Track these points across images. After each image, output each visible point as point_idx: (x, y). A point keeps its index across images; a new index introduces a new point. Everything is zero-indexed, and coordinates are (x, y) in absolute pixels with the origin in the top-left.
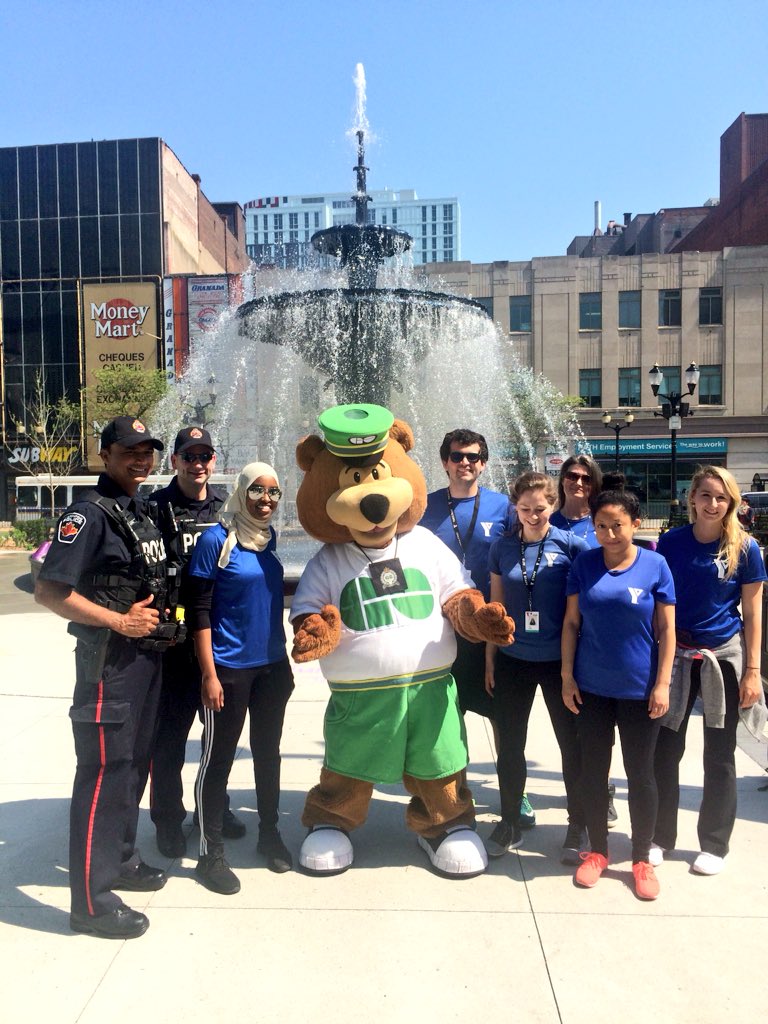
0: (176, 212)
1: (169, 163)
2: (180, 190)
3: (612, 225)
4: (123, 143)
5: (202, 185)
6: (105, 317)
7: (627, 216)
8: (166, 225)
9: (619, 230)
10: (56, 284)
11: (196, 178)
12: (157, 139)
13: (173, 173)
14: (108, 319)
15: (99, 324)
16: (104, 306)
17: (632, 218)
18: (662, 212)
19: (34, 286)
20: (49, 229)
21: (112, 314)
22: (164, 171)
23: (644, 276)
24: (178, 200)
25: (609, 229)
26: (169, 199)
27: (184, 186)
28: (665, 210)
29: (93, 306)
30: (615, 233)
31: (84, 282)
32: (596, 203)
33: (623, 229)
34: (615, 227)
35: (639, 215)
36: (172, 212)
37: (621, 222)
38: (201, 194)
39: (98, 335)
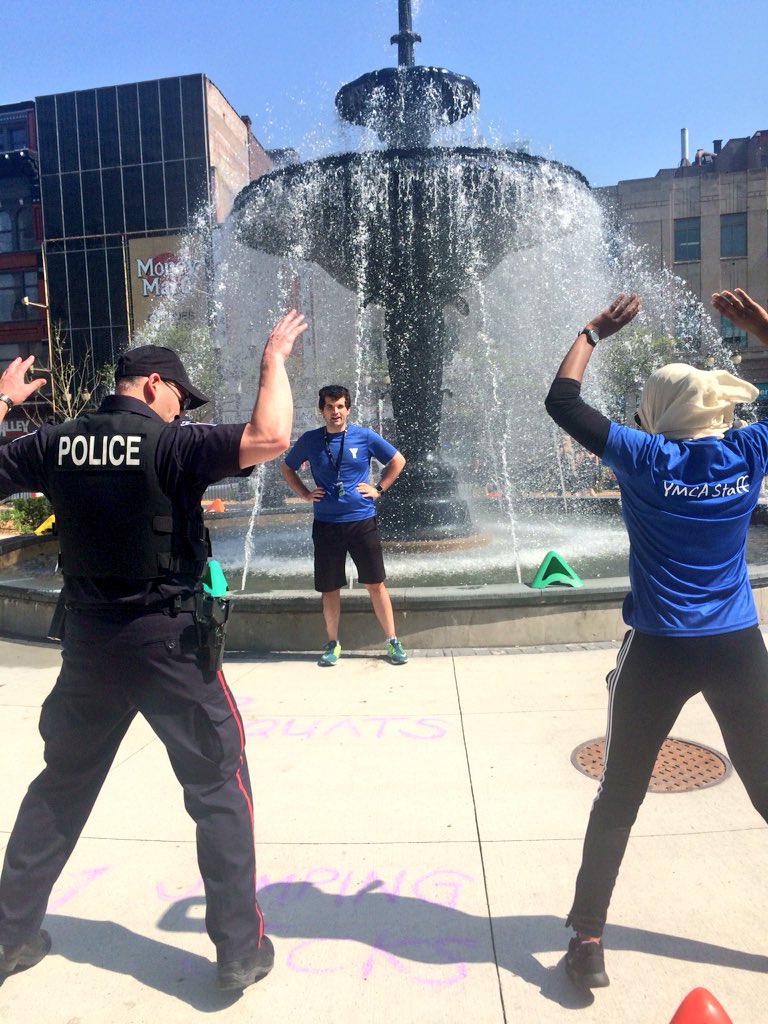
0: (224, 157)
1: (214, 101)
2: (228, 132)
3: (701, 153)
4: (164, 82)
5: (252, 127)
6: (152, 274)
7: (717, 143)
8: (212, 169)
9: (708, 158)
10: (100, 241)
11: (246, 120)
12: (200, 75)
13: (219, 112)
14: (156, 276)
15: (146, 282)
16: (150, 261)
17: (723, 145)
18: (759, 134)
19: (78, 244)
20: (91, 180)
21: (159, 271)
22: (209, 112)
23: (750, 195)
24: (226, 143)
25: (697, 158)
26: (216, 141)
27: (232, 128)
28: (762, 132)
29: (140, 263)
30: (704, 162)
31: (130, 237)
32: (683, 131)
33: (713, 158)
34: (704, 155)
35: (731, 141)
36: (220, 156)
37: (710, 150)
38: (251, 138)
39: (145, 294)
